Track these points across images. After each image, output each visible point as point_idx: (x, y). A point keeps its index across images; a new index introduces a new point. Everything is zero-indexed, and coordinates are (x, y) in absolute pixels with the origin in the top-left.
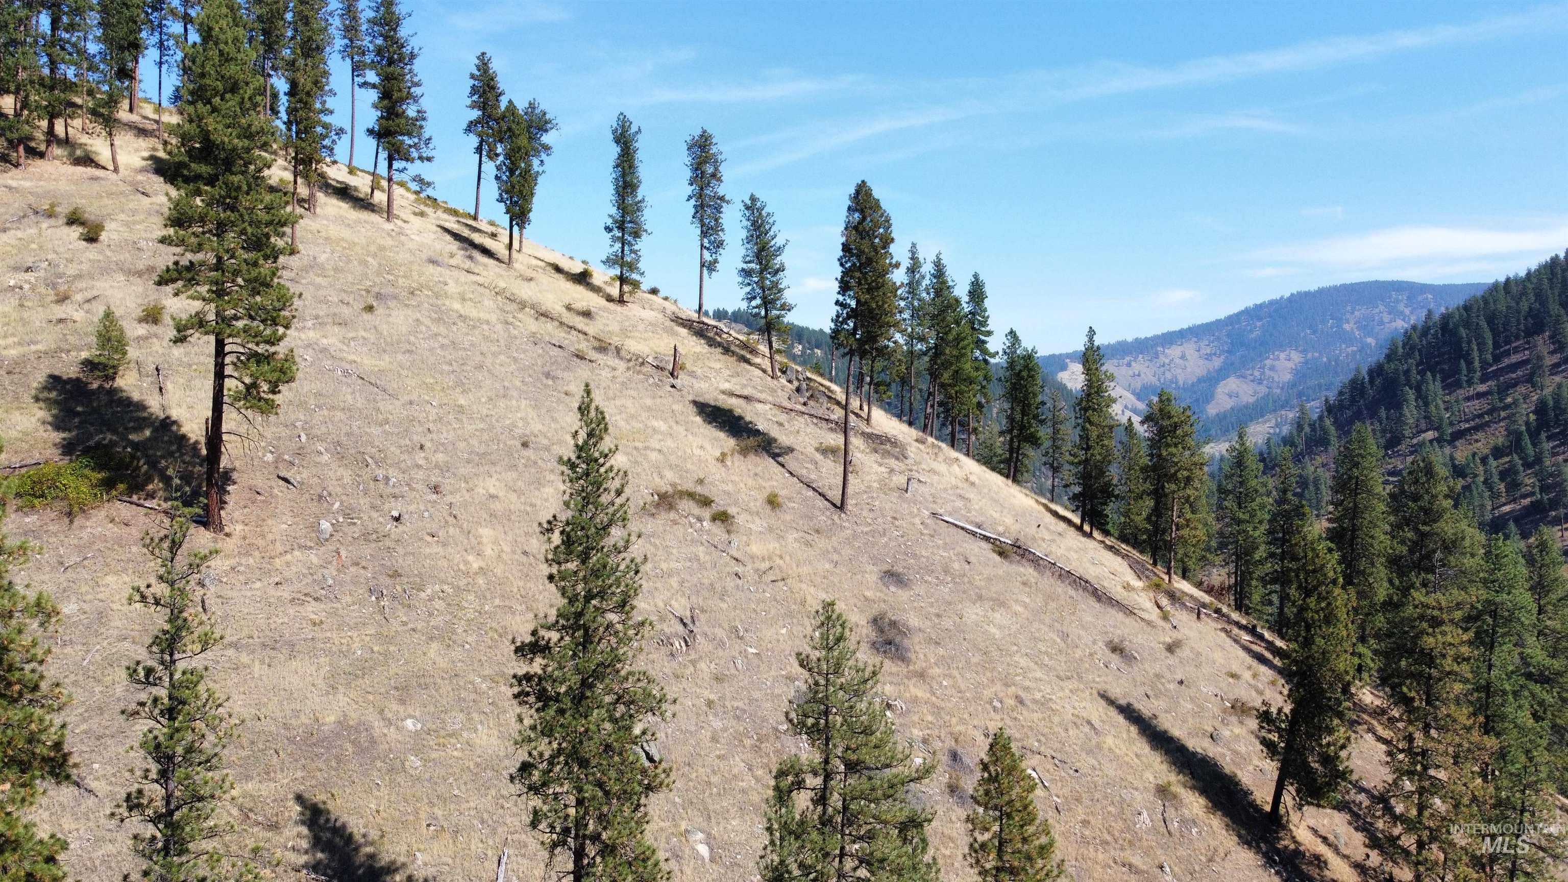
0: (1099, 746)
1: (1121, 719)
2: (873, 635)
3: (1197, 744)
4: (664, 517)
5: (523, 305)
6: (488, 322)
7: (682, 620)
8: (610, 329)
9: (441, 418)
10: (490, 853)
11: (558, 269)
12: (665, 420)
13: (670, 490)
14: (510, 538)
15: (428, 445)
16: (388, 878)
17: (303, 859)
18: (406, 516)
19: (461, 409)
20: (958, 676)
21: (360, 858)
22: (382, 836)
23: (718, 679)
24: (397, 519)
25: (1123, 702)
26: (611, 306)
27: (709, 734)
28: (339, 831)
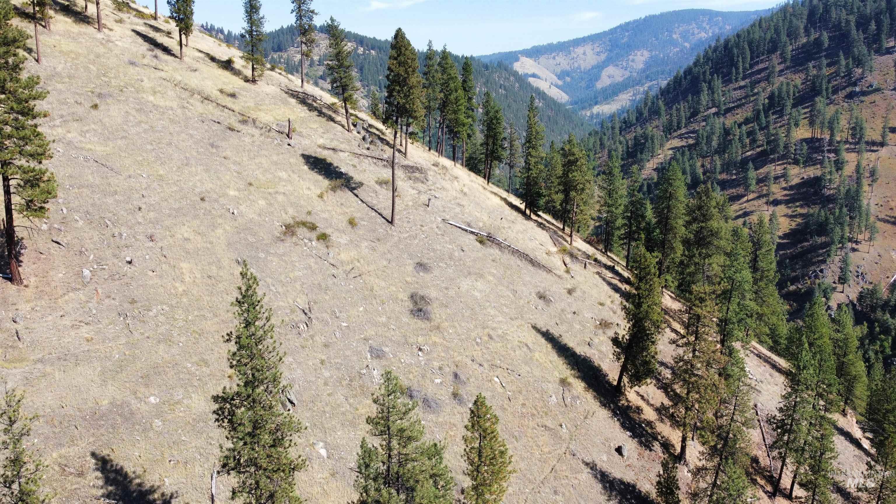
0: (531, 358)
1: (543, 341)
2: (411, 306)
3: (580, 350)
4: (290, 241)
5: (192, 92)
6: (172, 109)
7: (304, 311)
8: (248, 104)
9: (149, 186)
10: (206, 473)
11: (213, 59)
12: (286, 171)
13: (292, 222)
14: (199, 268)
15: (143, 207)
16: (151, 497)
17: (100, 492)
18: (135, 260)
19: (161, 178)
20: (457, 326)
21: (133, 487)
22: (145, 471)
23: (326, 346)
24: (130, 263)
25: (544, 330)
26: (247, 85)
27: (323, 381)
28: (120, 472)
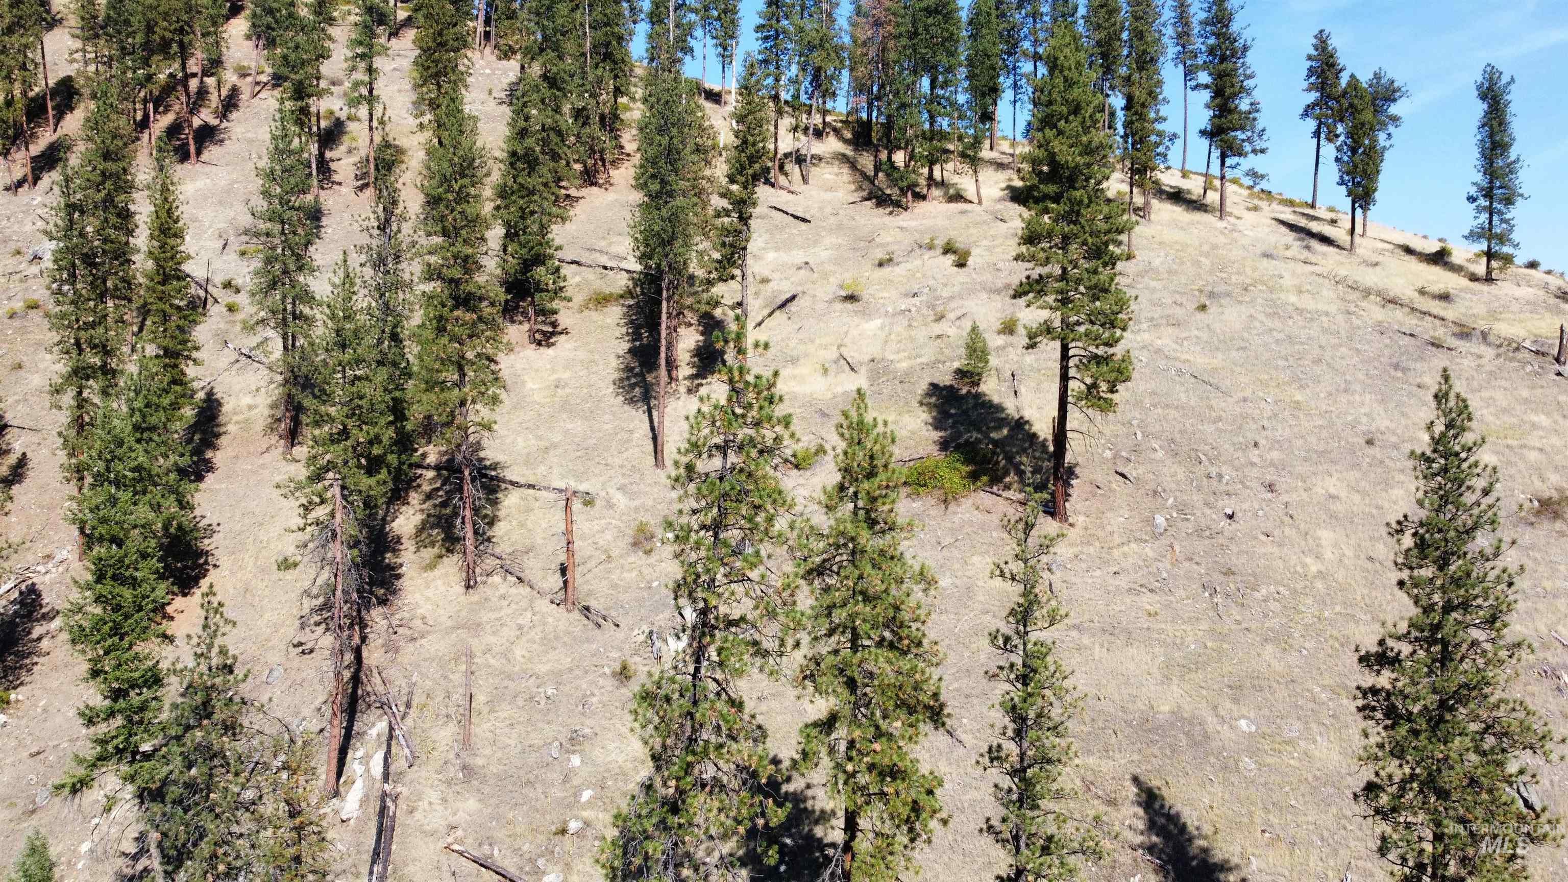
4: (1546, 527)
5: (1367, 293)
6: (1327, 314)
8: (1475, 311)
9: (1276, 415)
10: (1330, 874)
11: (1408, 250)
14: (1352, 542)
15: (1262, 442)
16: (1222, 876)
17: (1139, 839)
18: (1239, 515)
19: (1297, 405)
22: (1216, 833)
24: (1231, 517)
26: (1476, 286)
28: (1173, 819)
